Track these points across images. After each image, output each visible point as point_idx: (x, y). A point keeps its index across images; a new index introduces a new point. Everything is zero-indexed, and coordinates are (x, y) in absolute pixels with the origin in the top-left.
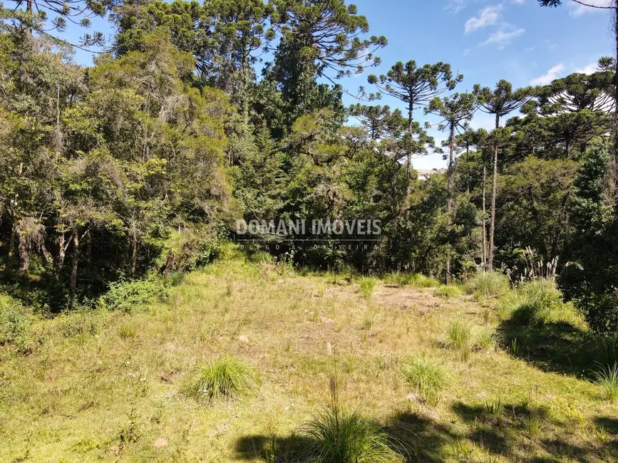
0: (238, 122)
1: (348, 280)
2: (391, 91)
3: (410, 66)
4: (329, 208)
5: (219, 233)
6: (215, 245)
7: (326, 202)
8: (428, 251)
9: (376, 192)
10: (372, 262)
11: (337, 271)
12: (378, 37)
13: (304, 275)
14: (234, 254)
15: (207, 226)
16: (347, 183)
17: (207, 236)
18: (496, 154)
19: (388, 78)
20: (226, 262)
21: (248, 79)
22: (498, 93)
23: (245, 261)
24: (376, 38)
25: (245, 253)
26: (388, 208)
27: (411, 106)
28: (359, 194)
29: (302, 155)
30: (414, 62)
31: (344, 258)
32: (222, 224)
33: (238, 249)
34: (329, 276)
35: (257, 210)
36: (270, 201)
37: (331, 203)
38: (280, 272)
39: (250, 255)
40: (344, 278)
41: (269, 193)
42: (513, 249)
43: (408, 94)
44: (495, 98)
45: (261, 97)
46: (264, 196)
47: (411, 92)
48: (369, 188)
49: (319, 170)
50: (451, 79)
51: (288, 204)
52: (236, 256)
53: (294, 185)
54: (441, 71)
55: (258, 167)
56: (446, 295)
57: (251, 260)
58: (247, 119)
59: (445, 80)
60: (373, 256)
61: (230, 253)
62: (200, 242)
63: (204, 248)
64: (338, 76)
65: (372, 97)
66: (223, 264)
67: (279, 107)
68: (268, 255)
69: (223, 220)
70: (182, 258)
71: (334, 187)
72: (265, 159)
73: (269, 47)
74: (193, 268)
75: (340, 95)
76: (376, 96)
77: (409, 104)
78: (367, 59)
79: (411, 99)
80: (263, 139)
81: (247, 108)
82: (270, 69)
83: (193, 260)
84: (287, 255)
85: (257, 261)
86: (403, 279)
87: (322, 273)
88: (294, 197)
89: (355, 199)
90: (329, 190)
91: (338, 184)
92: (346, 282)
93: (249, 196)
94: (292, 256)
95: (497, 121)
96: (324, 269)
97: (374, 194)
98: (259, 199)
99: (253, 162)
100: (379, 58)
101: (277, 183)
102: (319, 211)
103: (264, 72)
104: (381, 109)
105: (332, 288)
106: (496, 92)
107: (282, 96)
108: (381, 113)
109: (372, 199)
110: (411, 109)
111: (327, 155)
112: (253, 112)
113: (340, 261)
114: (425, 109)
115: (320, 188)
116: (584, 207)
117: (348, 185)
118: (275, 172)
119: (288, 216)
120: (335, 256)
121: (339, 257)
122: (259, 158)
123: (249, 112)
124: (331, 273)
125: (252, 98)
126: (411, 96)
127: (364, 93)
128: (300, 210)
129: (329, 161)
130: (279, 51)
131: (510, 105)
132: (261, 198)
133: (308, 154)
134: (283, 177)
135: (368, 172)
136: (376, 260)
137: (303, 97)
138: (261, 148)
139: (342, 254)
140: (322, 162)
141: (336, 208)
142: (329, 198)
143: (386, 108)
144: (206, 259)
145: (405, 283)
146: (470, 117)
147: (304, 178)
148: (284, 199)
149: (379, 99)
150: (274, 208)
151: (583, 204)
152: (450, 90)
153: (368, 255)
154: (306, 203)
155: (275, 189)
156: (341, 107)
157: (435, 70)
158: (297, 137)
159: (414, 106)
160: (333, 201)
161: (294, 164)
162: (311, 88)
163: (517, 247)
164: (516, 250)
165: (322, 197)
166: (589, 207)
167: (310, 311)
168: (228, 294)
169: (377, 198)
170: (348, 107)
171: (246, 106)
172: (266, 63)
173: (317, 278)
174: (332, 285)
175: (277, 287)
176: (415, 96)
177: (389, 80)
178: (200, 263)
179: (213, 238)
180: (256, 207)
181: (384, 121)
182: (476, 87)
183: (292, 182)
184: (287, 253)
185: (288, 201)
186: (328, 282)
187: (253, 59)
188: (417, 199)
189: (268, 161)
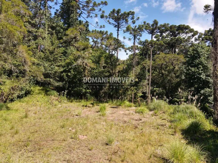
0: (43, 33)
1: (92, 104)
2: (110, 23)
3: (118, 12)
4: (83, 71)
5: (30, 82)
6: (28, 88)
7: (82, 69)
8: (126, 90)
9: (104, 65)
10: (102, 95)
11: (87, 99)
12: (104, 2)
13: (71, 102)
14: (39, 92)
15: (23, 79)
16: (92, 60)
17: (24, 83)
18: (152, 51)
19: (109, 17)
20: (34, 96)
21: (48, 15)
22: (153, 25)
23: (44, 95)
24: (103, 2)
25: (44, 91)
26: (109, 72)
27: (118, 29)
28: (97, 65)
29: (71, 47)
30: (120, 9)
31: (90, 93)
32: (32, 78)
33: (41, 90)
34: (83, 102)
35: (50, 72)
36: (57, 68)
37: (84, 69)
38: (60, 101)
39: (47, 92)
40: (90, 103)
41: (56, 64)
42: (154, 88)
43: (117, 24)
44: (152, 28)
45: (54, 23)
46: (53, 65)
47: (118, 23)
48: (101, 62)
49: (79, 53)
50: (134, 19)
51: (65, 69)
52: (40, 93)
53: (68, 61)
54: (131, 15)
55: (52, 53)
56: (142, 112)
57: (47, 95)
58: (47, 32)
59: (132, 19)
60: (103, 92)
61: (37, 91)
62: (19, 87)
63: (22, 89)
64: (87, 17)
65: (101, 27)
66: (33, 97)
67: (62, 28)
68: (55, 92)
69: (32, 76)
70: (9, 94)
71: (86, 61)
72: (54, 49)
73: (57, 2)
74: (15, 99)
75: (88, 25)
76: (103, 26)
77: (117, 28)
78: (99, 11)
79: (118, 27)
80: (53, 40)
81: (47, 27)
82: (58, 13)
83: (15, 96)
84: (63, 93)
85: (49, 95)
86: (118, 104)
87: (80, 100)
88: (68, 66)
89: (95, 67)
90: (84, 62)
91: (88, 60)
92: (91, 105)
93: (46, 65)
94: (66, 93)
95: (152, 37)
96: (81, 98)
97: (103, 65)
98: (51, 67)
99: (49, 50)
100: (104, 11)
101: (60, 60)
102: (79, 72)
103: (56, 13)
104: (105, 33)
105: (85, 109)
106: (152, 25)
107: (63, 23)
108: (105, 34)
109: (102, 68)
110: (118, 30)
111: (82, 47)
112: (50, 29)
113: (88, 95)
114: (124, 31)
115: (80, 61)
116: (193, 71)
117: (92, 61)
118: (59, 55)
119: (65, 75)
120: (86, 93)
121: (88, 93)
122: (51, 48)
123: (48, 29)
124: (84, 101)
125: (49, 23)
126: (118, 25)
127: (98, 25)
128: (70, 72)
129: (84, 49)
130: (62, 6)
131: (157, 31)
132: (52, 66)
133: (74, 46)
134: (63, 57)
135: (100, 56)
136: (104, 94)
137: (72, 25)
138: (53, 44)
139: (89, 92)
140: (80, 50)
141: (87, 71)
142: (84, 66)
143: (107, 32)
144: (23, 95)
145: (120, 105)
146: (141, 36)
147: (72, 58)
148: (63, 67)
149: (104, 27)
150: (59, 71)
151: (193, 70)
152: (133, 24)
153: (101, 92)
154: (73, 69)
155: (59, 63)
156: (89, 30)
157: (128, 14)
158: (69, 37)
159: (120, 29)
160: (86, 67)
161: (68, 52)
162: (76, 21)
163: (155, 87)
164: (155, 89)
165: (81, 66)
166: (195, 71)
167: (73, 129)
168: (26, 117)
169: (104, 67)
170: (91, 31)
171: (47, 26)
172: (56, 10)
173: (78, 104)
174: (85, 107)
175: (56, 109)
176: (120, 25)
177: (109, 18)
178: (19, 97)
179: (26, 84)
180: (50, 71)
181: (106, 38)
182: (145, 23)
183: (67, 60)
184: (63, 92)
185: (65, 68)
186: (83, 106)
187: (50, 7)
188: (122, 68)
189: (56, 50)
